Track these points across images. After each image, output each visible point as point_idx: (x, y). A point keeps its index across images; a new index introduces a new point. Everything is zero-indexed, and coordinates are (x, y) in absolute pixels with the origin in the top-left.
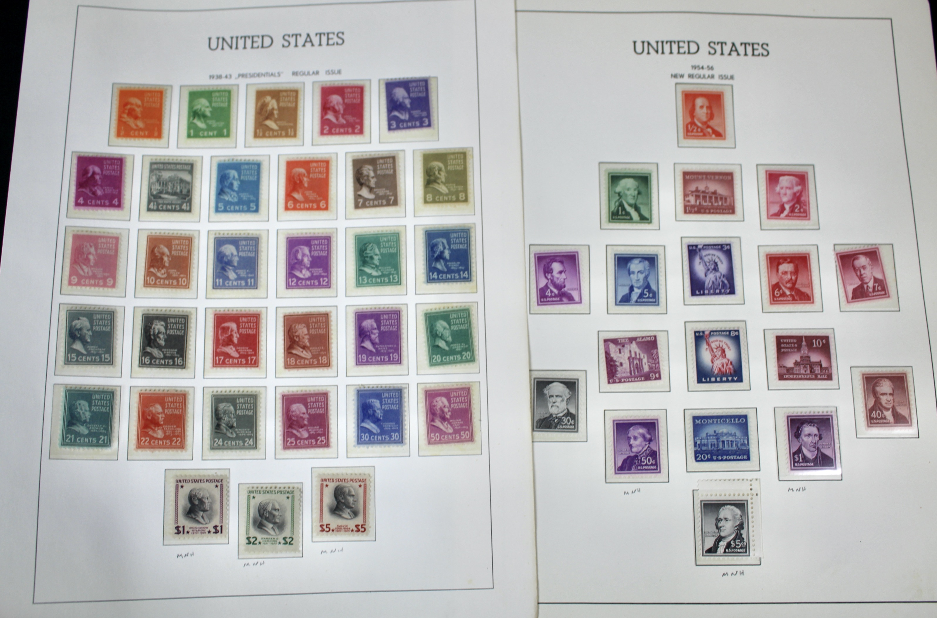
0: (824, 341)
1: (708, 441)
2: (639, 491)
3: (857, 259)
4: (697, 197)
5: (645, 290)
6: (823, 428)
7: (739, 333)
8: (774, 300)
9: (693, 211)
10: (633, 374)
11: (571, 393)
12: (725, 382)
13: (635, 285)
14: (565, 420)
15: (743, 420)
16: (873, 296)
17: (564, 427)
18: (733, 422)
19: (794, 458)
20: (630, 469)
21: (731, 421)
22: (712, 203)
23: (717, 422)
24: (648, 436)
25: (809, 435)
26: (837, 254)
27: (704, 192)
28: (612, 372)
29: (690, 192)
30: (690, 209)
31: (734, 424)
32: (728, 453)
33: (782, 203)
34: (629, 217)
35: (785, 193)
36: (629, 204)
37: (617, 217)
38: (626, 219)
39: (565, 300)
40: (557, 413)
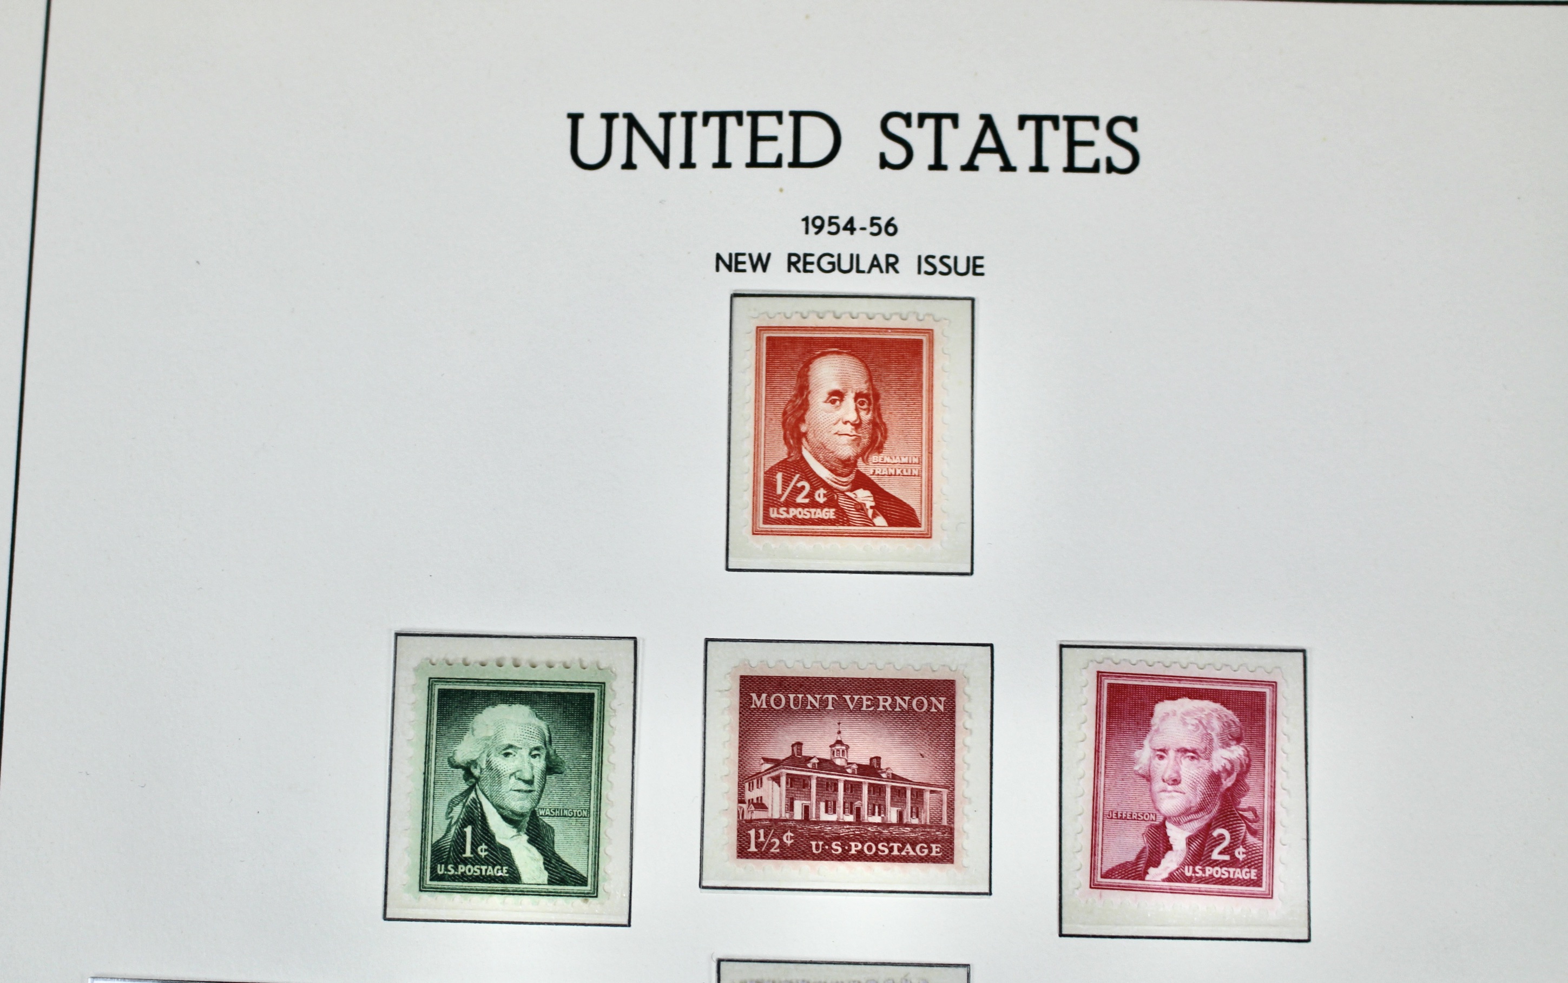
9: (774, 850)
22: (858, 810)
27: (824, 764)
29: (768, 766)
30: (762, 839)
33: (1160, 819)
34: (502, 872)
35: (1174, 776)
36: (505, 813)
37: (456, 869)
38: (490, 876)
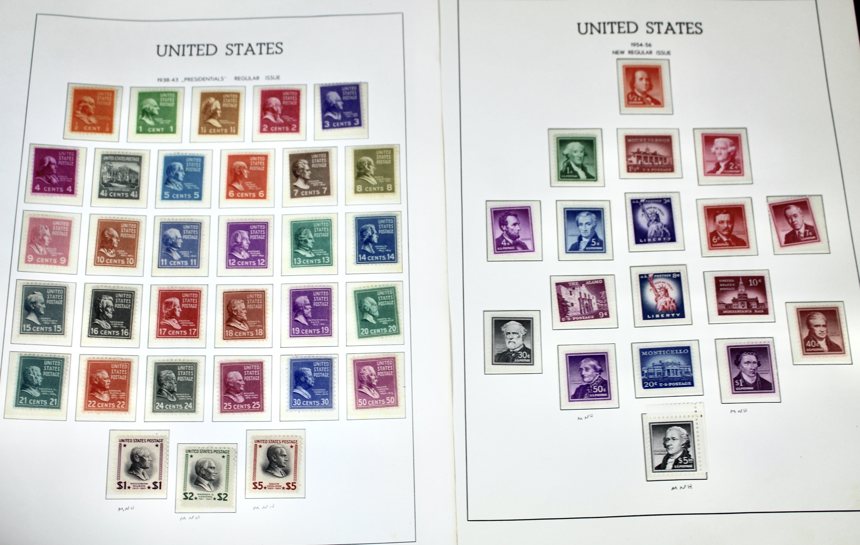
0: (760, 281)
1: (654, 371)
2: (592, 416)
3: (789, 208)
4: (639, 158)
5: (593, 240)
7: (680, 275)
8: (712, 246)
9: (635, 171)
10: (583, 313)
11: (526, 330)
12: (668, 318)
13: (583, 235)
14: (522, 354)
15: (686, 351)
16: (805, 241)
17: (520, 361)
19: (735, 383)
20: (582, 397)
21: (675, 352)
23: (662, 353)
24: (599, 367)
25: (748, 362)
26: (770, 205)
28: (564, 312)
29: (632, 152)
30: (632, 168)
31: (678, 354)
32: (673, 380)
33: (718, 162)
34: (576, 176)
35: (720, 153)
36: (575, 164)
37: (566, 176)
38: (573, 177)
39: (519, 249)
40: (514, 348)
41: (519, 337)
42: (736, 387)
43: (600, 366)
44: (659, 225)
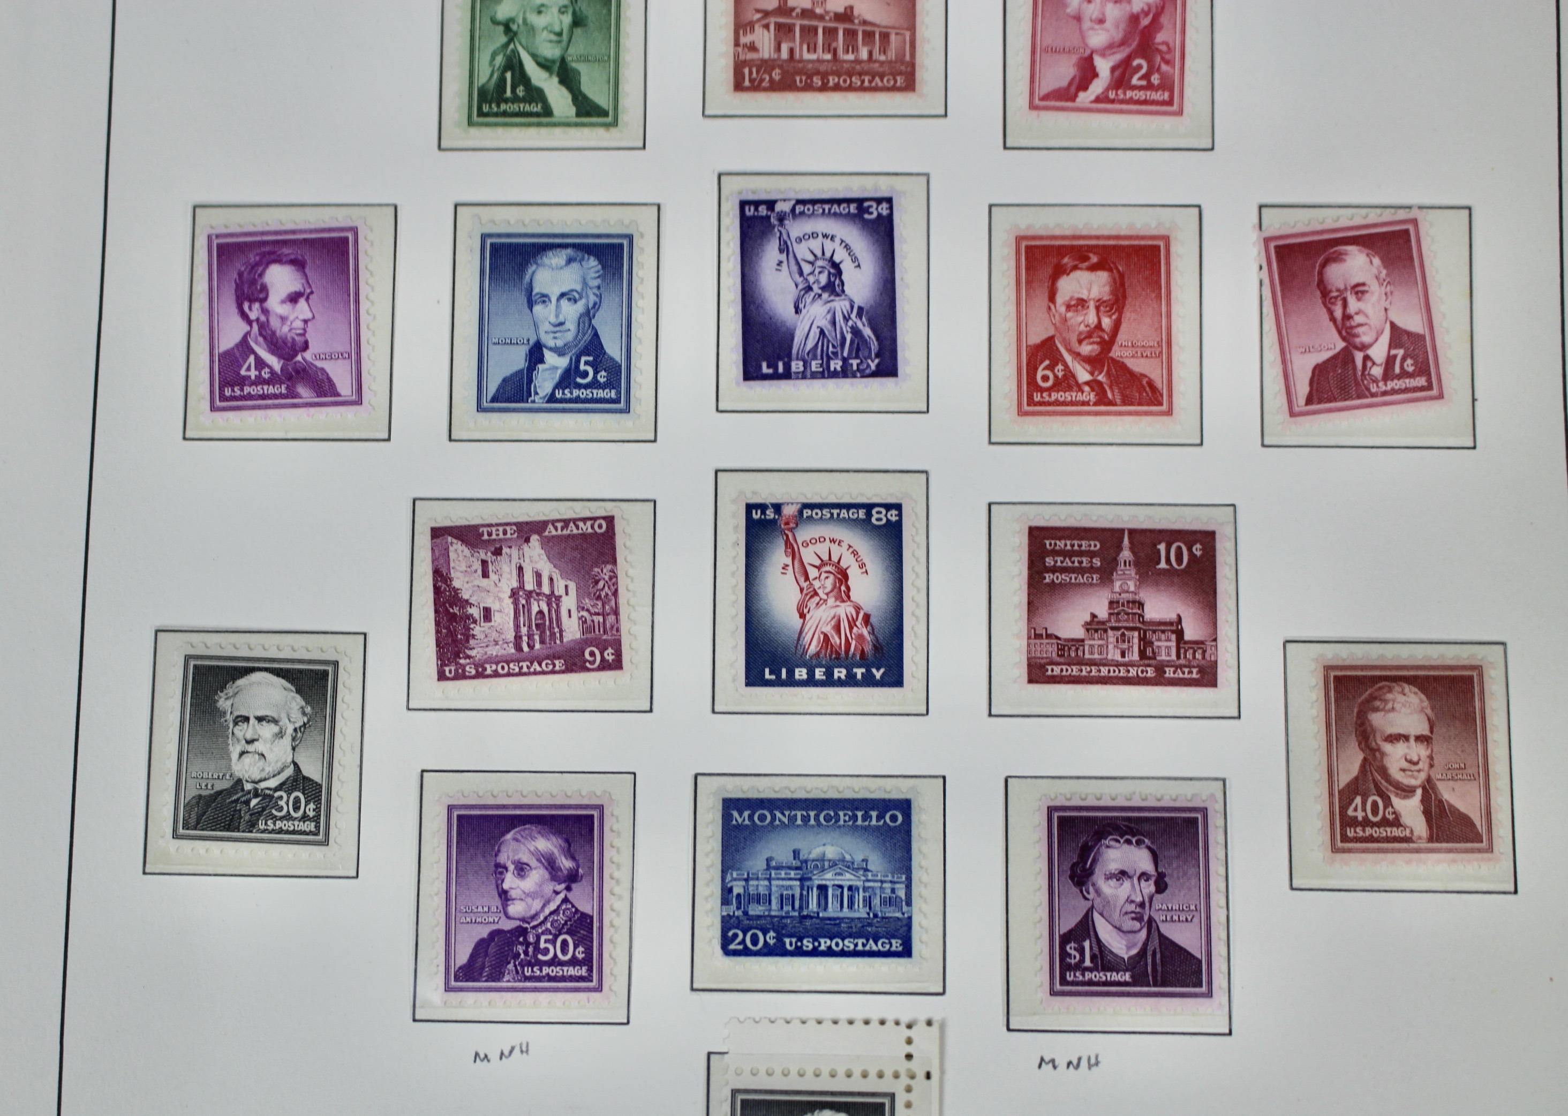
0: (1197, 550)
1: (769, 888)
2: (525, 1051)
3: (1338, 258)
4: (784, 31)
5: (583, 359)
6: (1173, 852)
7: (900, 515)
8: (1031, 402)
9: (765, 84)
10: (526, 648)
11: (308, 709)
12: (840, 683)
13: (548, 341)
14: (285, 801)
15: (894, 818)
16: (1385, 393)
17: (279, 824)
18: (859, 822)
19: (1064, 954)
20: (496, 975)
21: (855, 818)
22: (835, 51)
23: (806, 819)
24: (566, 864)
25: (1123, 874)
26: (1267, 241)
27: (806, 13)
28: (455, 641)
29: (758, 16)
30: (754, 75)
31: (865, 829)
32: (833, 929)
33: (1088, 52)
34: (538, 108)
35: (1100, 16)
36: (540, 60)
37: (498, 106)
38: (527, 112)
39: (305, 392)
40: (257, 777)
41: (280, 735)
42: (1066, 968)
43: (573, 858)
44: (841, 305)
